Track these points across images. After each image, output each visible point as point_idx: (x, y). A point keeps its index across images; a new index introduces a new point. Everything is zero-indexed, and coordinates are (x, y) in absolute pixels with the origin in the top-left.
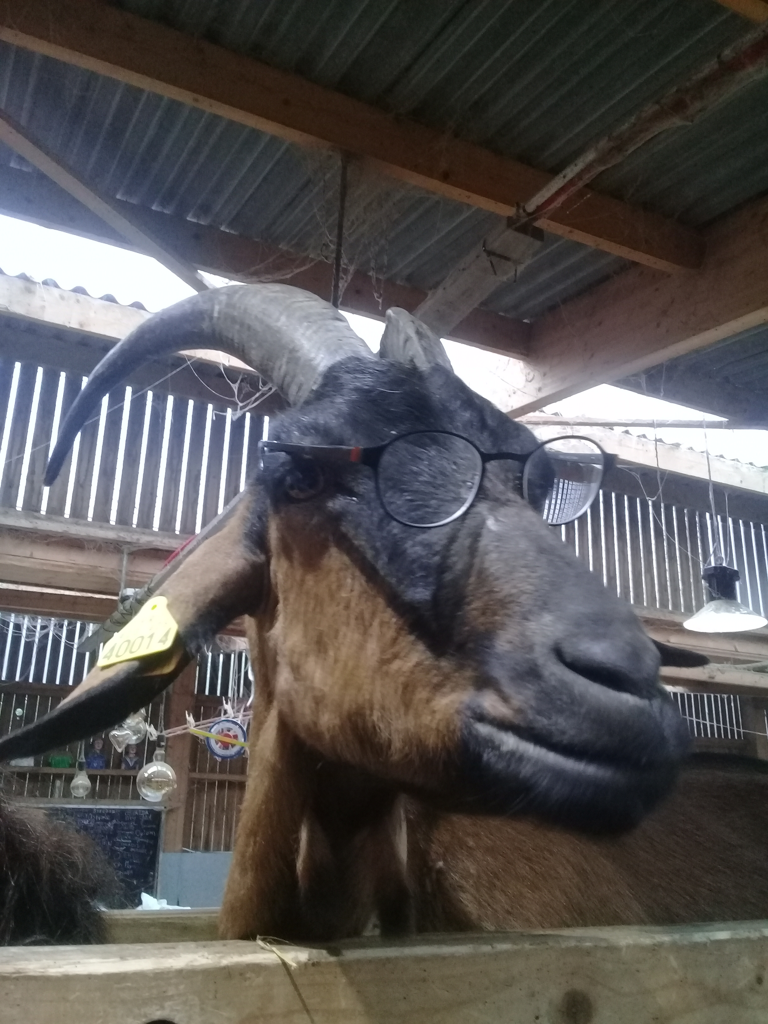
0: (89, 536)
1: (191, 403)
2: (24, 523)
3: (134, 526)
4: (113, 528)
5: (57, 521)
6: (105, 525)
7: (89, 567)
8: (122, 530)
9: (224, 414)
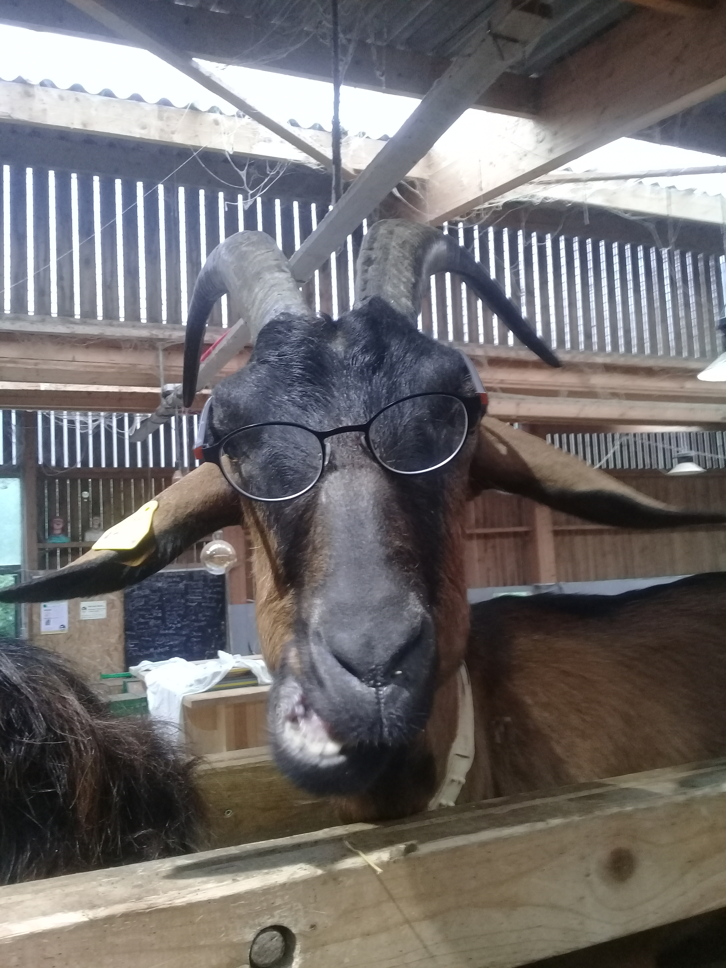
0: (124, 336)
1: (202, 192)
2: (61, 329)
3: (164, 322)
4: (144, 327)
5: (92, 324)
6: (136, 323)
7: (129, 366)
8: (154, 327)
9: (236, 204)
